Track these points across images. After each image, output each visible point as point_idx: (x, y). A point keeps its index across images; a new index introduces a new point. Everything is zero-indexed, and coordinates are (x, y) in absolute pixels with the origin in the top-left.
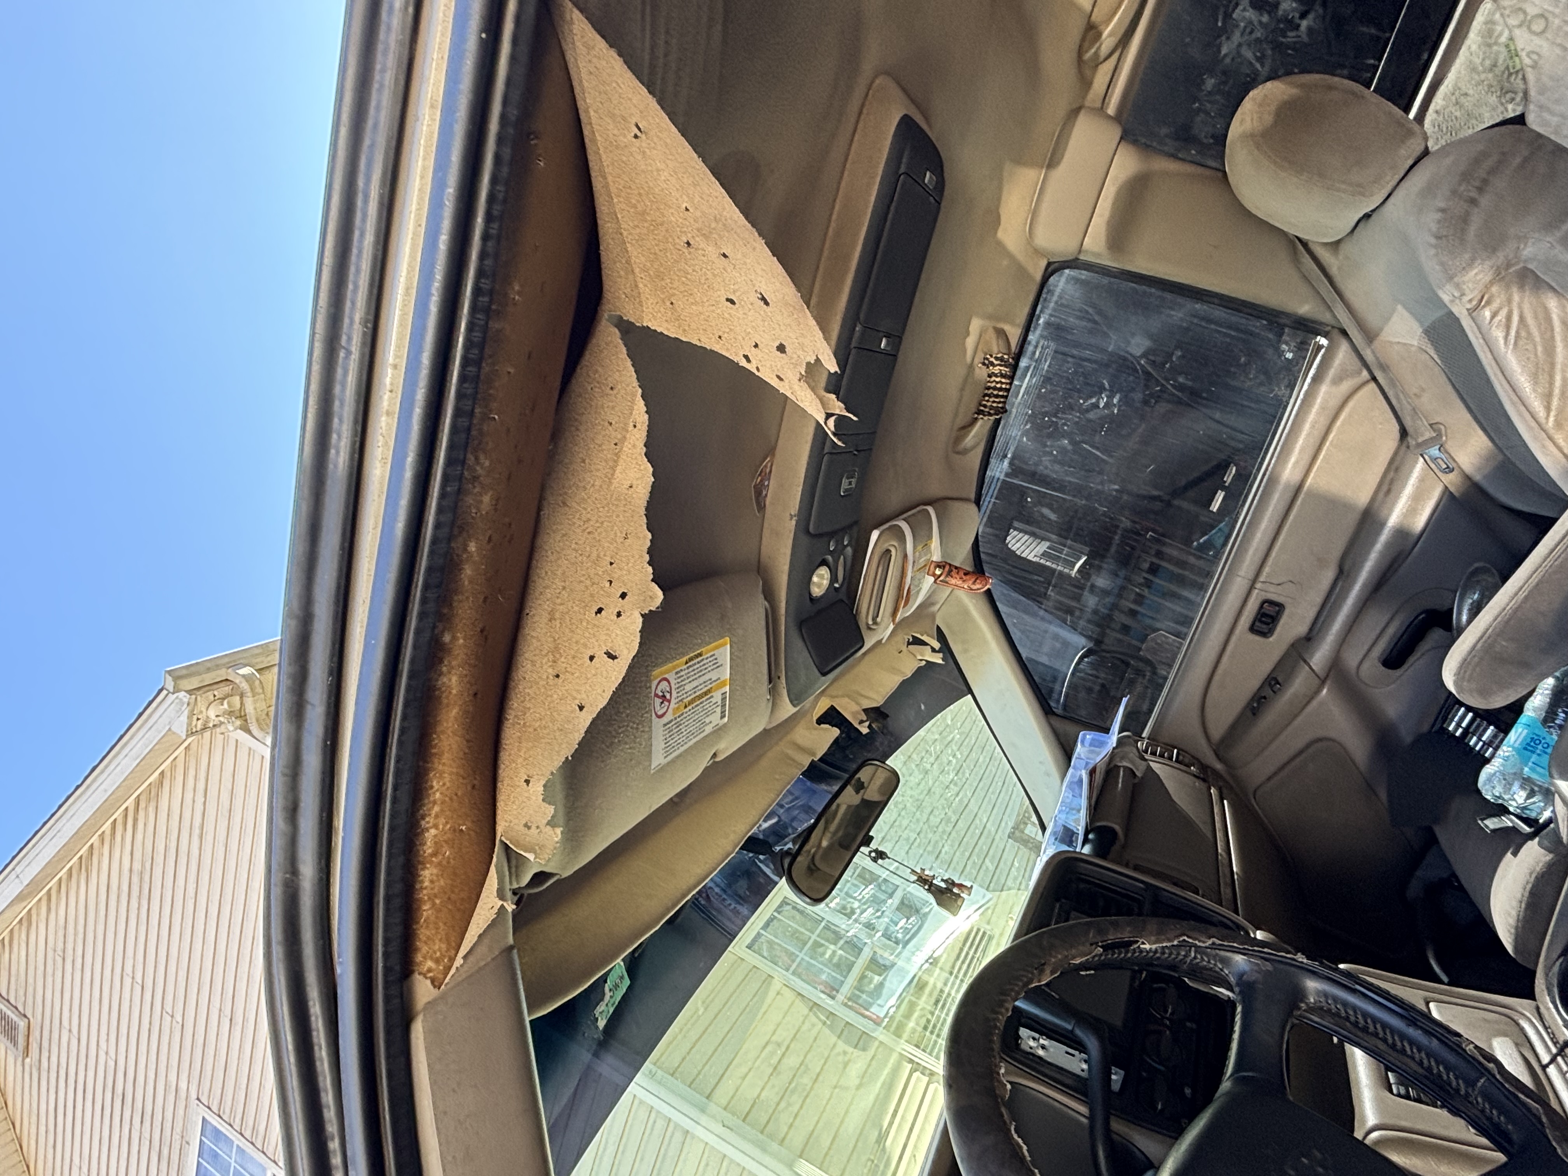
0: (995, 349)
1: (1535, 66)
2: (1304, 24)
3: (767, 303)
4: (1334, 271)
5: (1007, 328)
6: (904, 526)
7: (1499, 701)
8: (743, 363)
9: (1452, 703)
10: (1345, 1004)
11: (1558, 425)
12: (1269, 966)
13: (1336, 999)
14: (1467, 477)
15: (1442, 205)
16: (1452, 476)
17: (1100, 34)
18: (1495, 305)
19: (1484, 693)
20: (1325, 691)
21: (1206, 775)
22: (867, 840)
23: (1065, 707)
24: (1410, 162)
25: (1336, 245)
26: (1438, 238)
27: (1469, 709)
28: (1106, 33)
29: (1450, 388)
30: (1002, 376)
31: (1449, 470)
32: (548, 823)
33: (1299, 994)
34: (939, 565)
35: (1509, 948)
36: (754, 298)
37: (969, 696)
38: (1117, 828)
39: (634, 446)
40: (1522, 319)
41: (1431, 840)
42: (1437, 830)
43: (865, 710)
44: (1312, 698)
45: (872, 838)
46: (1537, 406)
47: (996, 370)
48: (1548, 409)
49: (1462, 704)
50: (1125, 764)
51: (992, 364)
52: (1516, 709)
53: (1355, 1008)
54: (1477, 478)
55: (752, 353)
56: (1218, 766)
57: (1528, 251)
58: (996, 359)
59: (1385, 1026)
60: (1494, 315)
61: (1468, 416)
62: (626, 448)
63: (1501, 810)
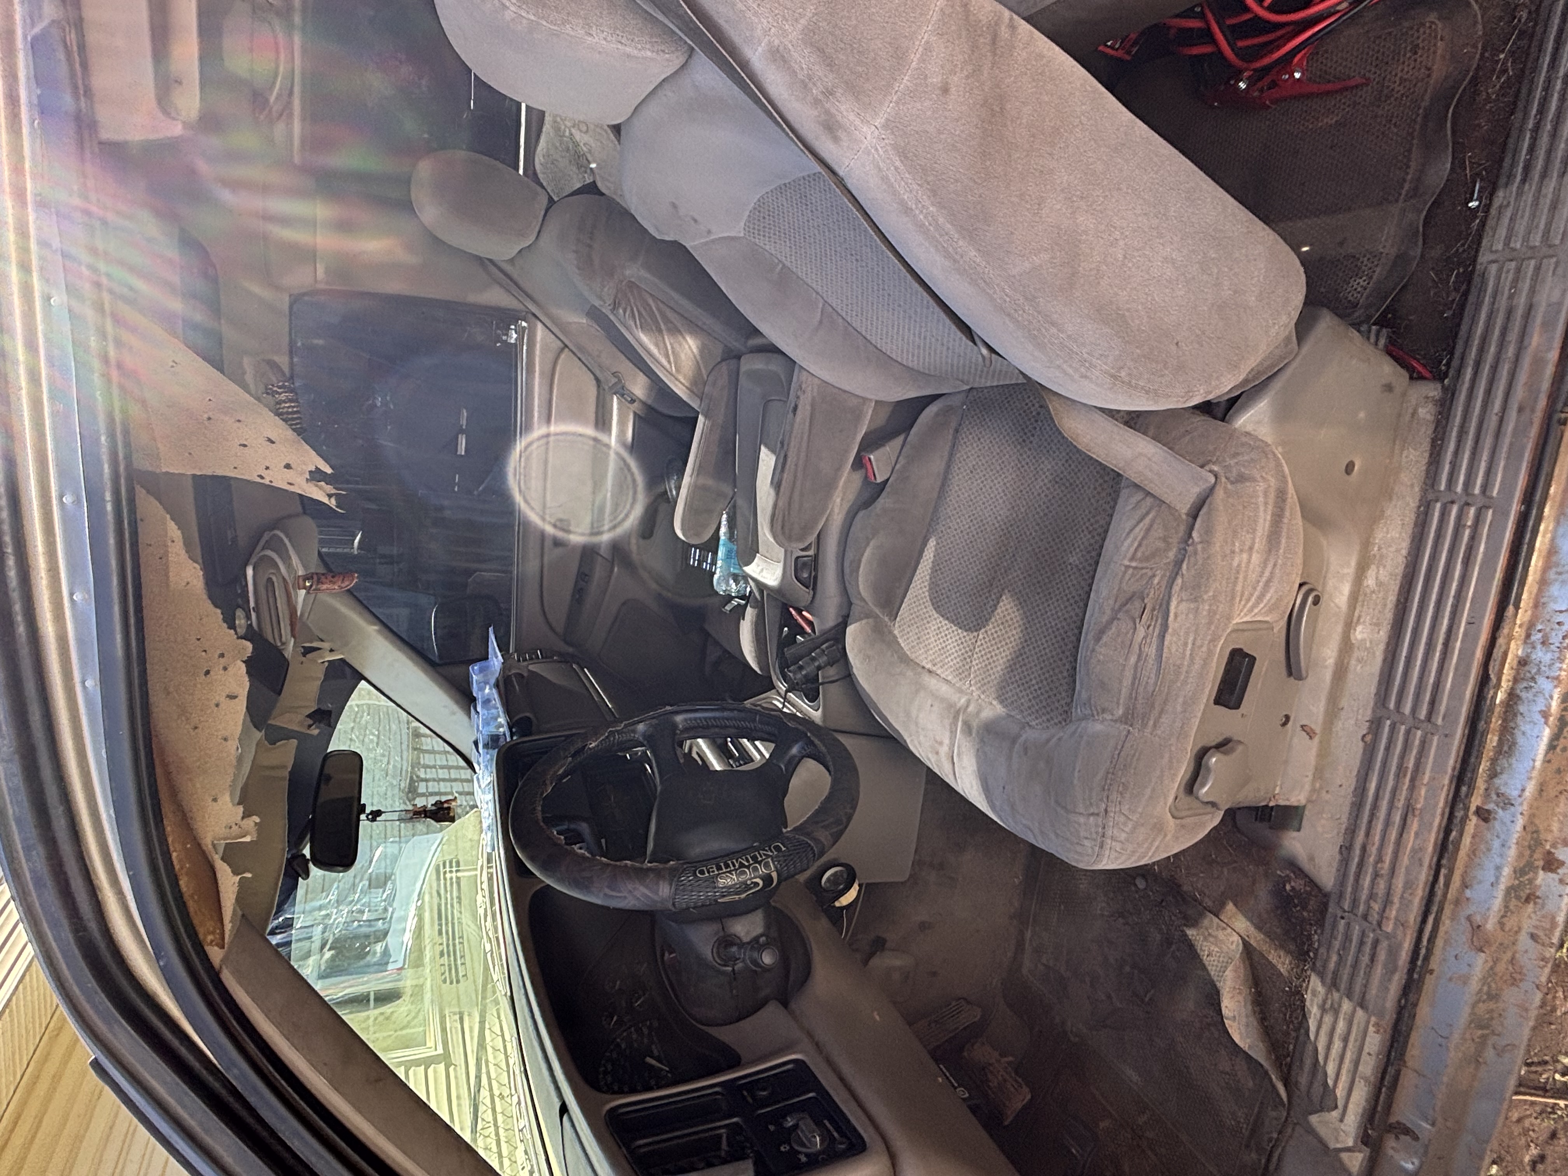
0: (274, 379)
1: (590, 151)
2: (424, 82)
3: (273, 442)
4: (515, 276)
5: (276, 358)
6: (269, 553)
7: (707, 536)
8: (259, 480)
9: (686, 547)
10: (695, 719)
11: (677, 370)
12: (655, 721)
13: (690, 719)
14: (644, 403)
15: (574, 248)
16: (636, 404)
17: (267, 101)
18: (623, 305)
19: (698, 534)
20: (616, 569)
21: (566, 659)
22: (363, 808)
23: (440, 656)
24: (543, 213)
25: (512, 261)
26: (579, 269)
27: (696, 547)
28: (272, 99)
29: (615, 349)
30: (291, 401)
31: (633, 401)
32: (243, 818)
33: (674, 726)
34: (306, 578)
35: (759, 672)
36: (262, 441)
37: (363, 682)
38: (528, 714)
39: (178, 555)
40: (639, 311)
41: (708, 635)
42: (707, 627)
43: (309, 716)
44: (610, 577)
45: (364, 805)
46: (664, 361)
47: (283, 397)
48: (669, 362)
49: (693, 546)
50: (513, 671)
51: (278, 393)
52: (716, 537)
53: (700, 719)
54: (649, 402)
55: (264, 473)
56: (571, 650)
57: (628, 272)
58: (280, 387)
59: (715, 718)
60: (625, 313)
61: (631, 365)
62: (172, 558)
63: (730, 598)
